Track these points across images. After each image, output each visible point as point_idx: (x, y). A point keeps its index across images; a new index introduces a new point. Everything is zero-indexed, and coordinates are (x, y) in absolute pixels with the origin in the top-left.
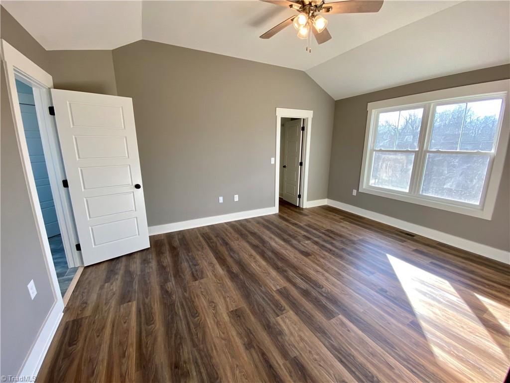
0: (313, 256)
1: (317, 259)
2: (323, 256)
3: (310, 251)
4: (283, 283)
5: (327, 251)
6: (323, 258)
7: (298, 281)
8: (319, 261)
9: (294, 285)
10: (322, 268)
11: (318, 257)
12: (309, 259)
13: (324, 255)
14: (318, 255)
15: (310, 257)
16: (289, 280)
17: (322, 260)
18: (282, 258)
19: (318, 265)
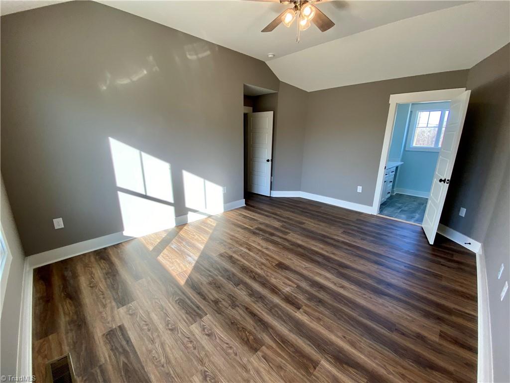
0: (274, 264)
1: (269, 261)
2: (263, 267)
3: (278, 271)
4: (289, 237)
5: (259, 275)
6: (263, 264)
7: (279, 240)
8: (267, 260)
9: (281, 238)
10: (263, 252)
11: (269, 265)
12: (277, 260)
13: (262, 269)
14: (269, 268)
15: (277, 263)
16: (285, 239)
17: (264, 261)
18: (303, 256)
19: (268, 255)
